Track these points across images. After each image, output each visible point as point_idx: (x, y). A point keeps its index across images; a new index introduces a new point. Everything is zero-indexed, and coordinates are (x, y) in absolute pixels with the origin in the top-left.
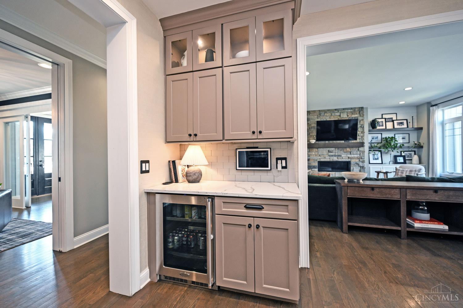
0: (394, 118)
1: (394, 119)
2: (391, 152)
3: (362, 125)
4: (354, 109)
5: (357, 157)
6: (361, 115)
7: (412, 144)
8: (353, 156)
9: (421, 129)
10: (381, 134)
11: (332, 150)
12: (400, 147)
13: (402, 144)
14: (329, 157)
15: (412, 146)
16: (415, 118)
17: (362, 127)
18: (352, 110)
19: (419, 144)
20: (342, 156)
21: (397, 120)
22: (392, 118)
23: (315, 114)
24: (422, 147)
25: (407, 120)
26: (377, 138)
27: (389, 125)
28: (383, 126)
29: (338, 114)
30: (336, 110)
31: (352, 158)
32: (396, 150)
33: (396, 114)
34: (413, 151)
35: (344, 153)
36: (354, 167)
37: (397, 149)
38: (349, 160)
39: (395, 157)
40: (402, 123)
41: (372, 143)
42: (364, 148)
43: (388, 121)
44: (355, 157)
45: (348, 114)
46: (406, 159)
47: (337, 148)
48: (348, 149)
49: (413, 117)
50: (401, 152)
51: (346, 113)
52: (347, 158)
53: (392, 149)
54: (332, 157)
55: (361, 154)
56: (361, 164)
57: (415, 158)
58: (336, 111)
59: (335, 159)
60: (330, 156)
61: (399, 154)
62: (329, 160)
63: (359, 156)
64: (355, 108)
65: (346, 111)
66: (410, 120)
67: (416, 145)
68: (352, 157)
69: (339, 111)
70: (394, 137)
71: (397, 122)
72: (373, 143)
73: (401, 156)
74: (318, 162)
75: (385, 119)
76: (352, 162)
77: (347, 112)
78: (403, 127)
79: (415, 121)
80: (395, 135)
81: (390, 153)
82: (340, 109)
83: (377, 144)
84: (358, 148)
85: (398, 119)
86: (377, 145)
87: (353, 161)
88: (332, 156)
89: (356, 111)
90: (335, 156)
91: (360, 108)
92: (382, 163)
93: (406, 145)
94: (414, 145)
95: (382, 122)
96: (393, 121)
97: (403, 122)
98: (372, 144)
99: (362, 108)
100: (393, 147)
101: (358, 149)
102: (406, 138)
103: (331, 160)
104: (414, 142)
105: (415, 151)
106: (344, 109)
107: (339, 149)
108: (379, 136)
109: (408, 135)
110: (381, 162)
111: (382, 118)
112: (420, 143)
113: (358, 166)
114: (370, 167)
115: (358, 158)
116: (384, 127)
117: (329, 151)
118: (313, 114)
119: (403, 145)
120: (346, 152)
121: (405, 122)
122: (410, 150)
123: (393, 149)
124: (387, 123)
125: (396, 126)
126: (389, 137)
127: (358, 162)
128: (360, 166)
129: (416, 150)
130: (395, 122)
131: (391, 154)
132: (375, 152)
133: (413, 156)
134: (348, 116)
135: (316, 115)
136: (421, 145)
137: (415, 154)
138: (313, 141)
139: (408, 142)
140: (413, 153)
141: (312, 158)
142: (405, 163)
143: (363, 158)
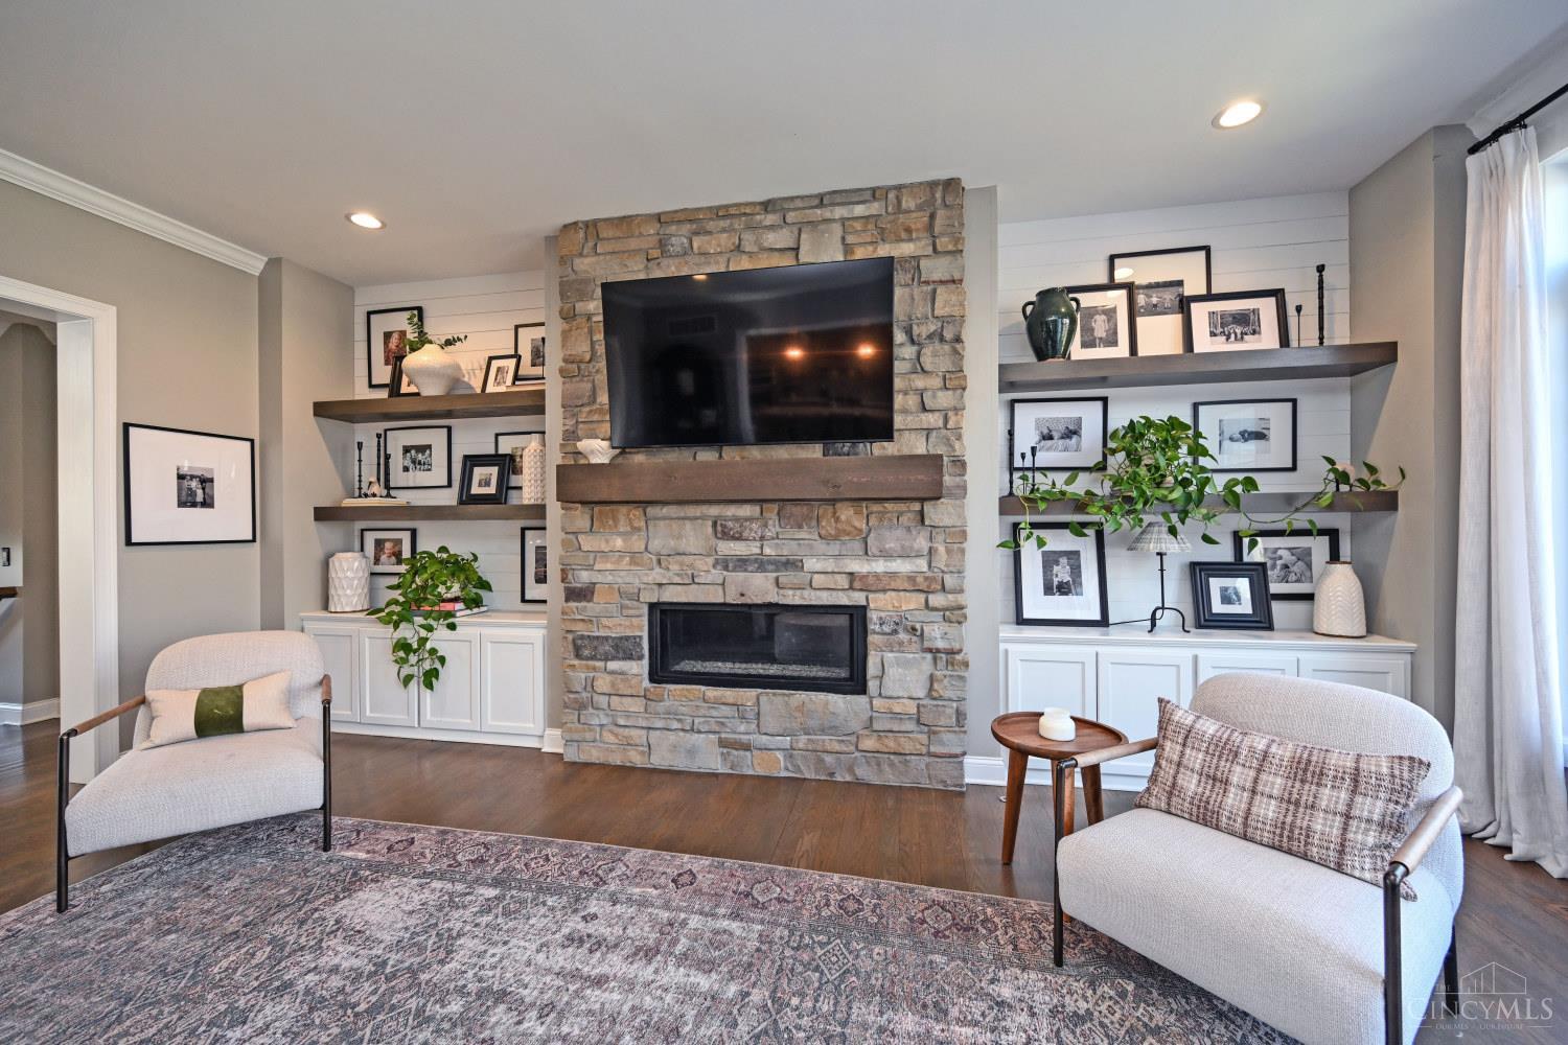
0: (1195, 286)
1: (1188, 291)
2: (1159, 540)
3: (946, 320)
4: (891, 196)
5: (911, 578)
6: (944, 243)
7: (1312, 478)
8: (879, 566)
9: (1388, 353)
10: (1105, 400)
11: (736, 519)
12: (1231, 500)
13: (1240, 476)
14: (717, 575)
15: (1318, 496)
16: (1337, 278)
17: (948, 335)
18: (875, 208)
19: (1365, 475)
20: (811, 564)
21: (1210, 297)
22: (1180, 283)
23: (633, 244)
24: (1389, 502)
25: (1278, 294)
26: (1072, 433)
27: (1159, 336)
28: (1112, 341)
29: (781, 238)
30: (767, 206)
31: (871, 580)
32: (1194, 525)
33: (1207, 249)
34: (1322, 532)
35: (821, 546)
36: (889, 656)
37: (1208, 518)
38: (858, 598)
39: (1199, 573)
40: (1246, 322)
41: (1033, 469)
42: (962, 507)
43: (1154, 310)
44: (893, 575)
45: (850, 239)
46: (1275, 588)
47: (775, 507)
48: (846, 513)
49: (1321, 269)
50: (1237, 538)
51: (837, 229)
52: (843, 582)
53: (1165, 515)
54: (741, 575)
55: (941, 549)
56: (937, 634)
57: (1339, 588)
58: (770, 219)
59: (760, 588)
60: (724, 564)
61: (1223, 553)
62: (715, 596)
63: (922, 565)
64: (899, 188)
65: (839, 212)
66: (1300, 293)
67: (1344, 488)
68: (877, 576)
69: (791, 217)
70: (1187, 419)
71: (1212, 314)
72: (1043, 470)
73: (1235, 568)
74: (652, 606)
75: (1130, 287)
76: (873, 616)
77: (843, 220)
78: (1250, 344)
79: (1339, 302)
80: (1196, 406)
81: (1153, 547)
82: (799, 204)
83: (1066, 475)
84: (916, 506)
85: (1214, 291)
86: (1069, 482)
87: (881, 607)
88: (742, 563)
89: (908, 212)
90: (761, 564)
91: (933, 185)
92: (1104, 622)
93: (1267, 485)
94: (1332, 487)
95: (1110, 313)
96: (1184, 305)
97: (1255, 312)
98: (1039, 476)
99: (952, 185)
100: (1174, 495)
101: (922, 514)
102: (1272, 434)
103: (729, 600)
104: (1331, 461)
105: (1333, 534)
106: (821, 200)
107: (790, 508)
108: (1090, 415)
109: (1289, 405)
110: (1097, 616)
111: (1112, 285)
112: (1372, 470)
113: (916, 646)
114: (1006, 651)
115: (914, 584)
116: (1122, 350)
117: (723, 532)
118: (618, 246)
119: (1250, 484)
120: (836, 538)
121: (1267, 308)
122: (1301, 520)
123: (1174, 517)
124: (1142, 322)
125: (1203, 343)
126: (1149, 423)
127: (918, 618)
128: (930, 650)
129: (1341, 521)
130: (1200, 312)
131: (1160, 554)
132: (1042, 533)
133: (1324, 574)
134: (848, 248)
135: (637, 251)
136: (1377, 482)
137: (1335, 557)
138: (598, 450)
139: (1289, 465)
140: (1319, 547)
141: (610, 579)
142: (1260, 621)
143: (949, 581)
